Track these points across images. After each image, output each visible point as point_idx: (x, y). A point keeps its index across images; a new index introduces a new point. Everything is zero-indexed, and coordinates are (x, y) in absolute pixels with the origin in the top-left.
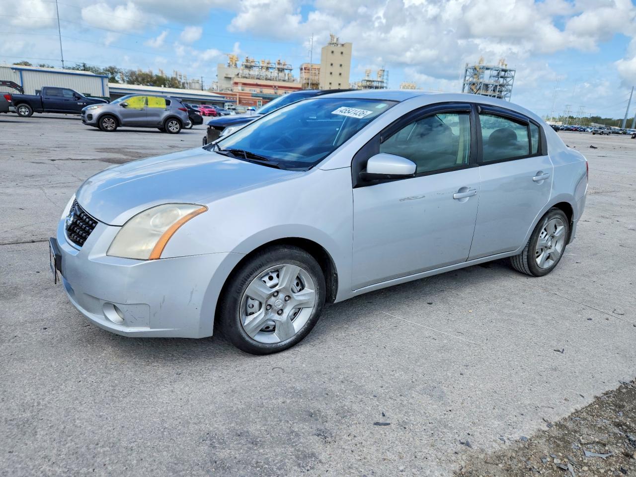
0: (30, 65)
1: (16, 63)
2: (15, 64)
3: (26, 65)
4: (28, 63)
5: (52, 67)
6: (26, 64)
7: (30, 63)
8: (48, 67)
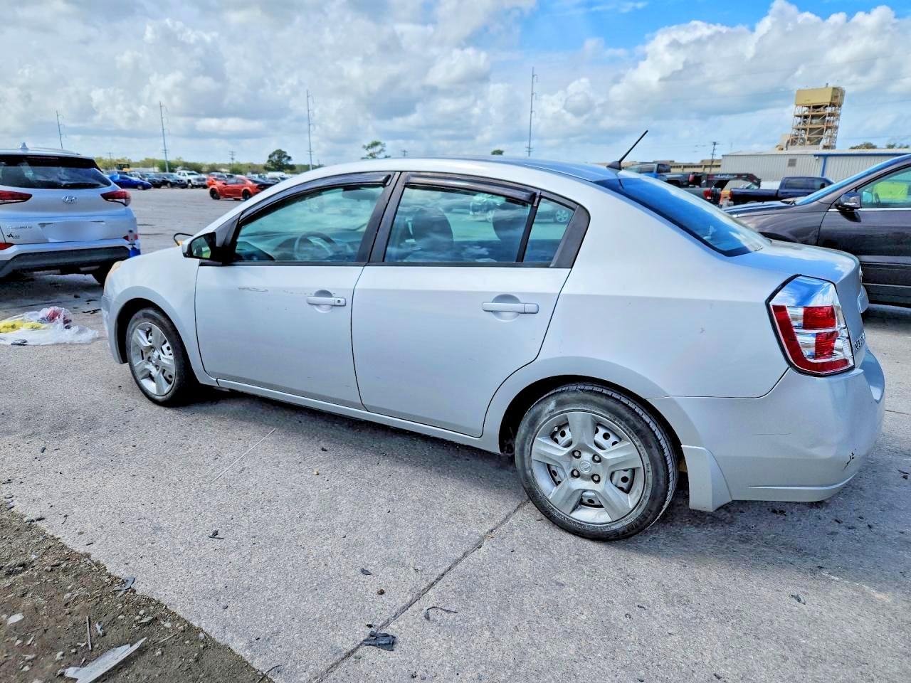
0: (874, 147)
1: (854, 146)
2: (852, 148)
3: (868, 148)
4: (871, 144)
5: (907, 147)
6: (869, 146)
7: (874, 144)
8: (900, 147)
